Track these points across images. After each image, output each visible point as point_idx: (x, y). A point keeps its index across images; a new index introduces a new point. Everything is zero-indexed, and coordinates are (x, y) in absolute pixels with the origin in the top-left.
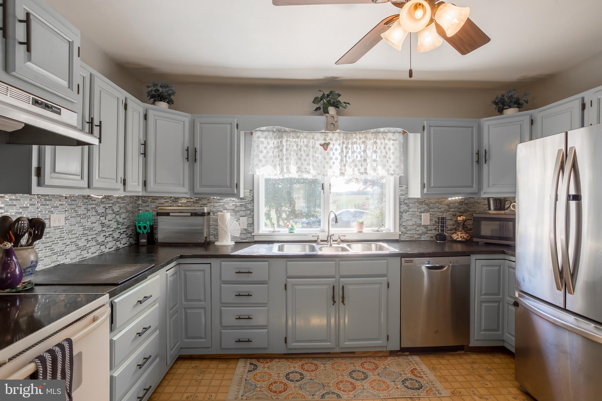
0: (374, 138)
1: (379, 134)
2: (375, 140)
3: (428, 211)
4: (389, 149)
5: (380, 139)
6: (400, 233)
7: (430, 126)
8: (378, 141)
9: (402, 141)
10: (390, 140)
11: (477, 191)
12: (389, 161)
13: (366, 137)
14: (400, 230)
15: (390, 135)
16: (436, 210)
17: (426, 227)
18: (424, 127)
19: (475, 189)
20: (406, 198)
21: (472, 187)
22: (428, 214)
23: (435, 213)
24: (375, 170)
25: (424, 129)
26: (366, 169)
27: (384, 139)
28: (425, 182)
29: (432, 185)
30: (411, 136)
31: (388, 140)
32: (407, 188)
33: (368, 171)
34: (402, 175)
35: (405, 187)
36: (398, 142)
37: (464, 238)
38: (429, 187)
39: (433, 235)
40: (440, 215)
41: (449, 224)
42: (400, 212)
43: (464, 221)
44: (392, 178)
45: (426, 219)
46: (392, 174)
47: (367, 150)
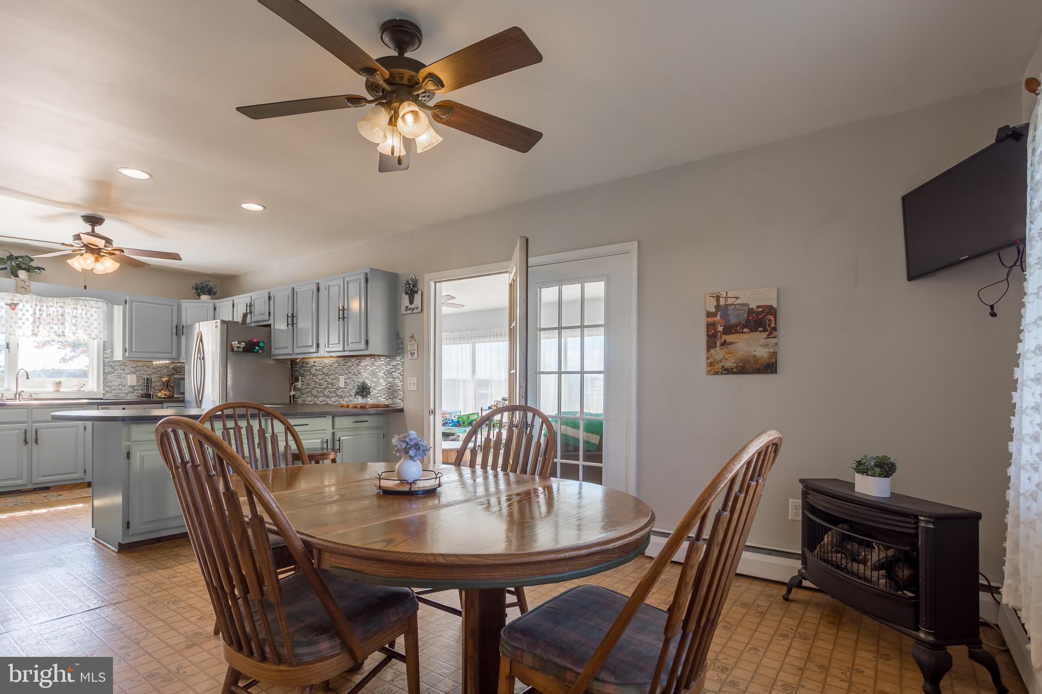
0: (74, 304)
1: (80, 301)
2: (75, 306)
3: (134, 373)
4: (92, 316)
5: (81, 306)
6: (104, 392)
7: (132, 301)
8: (78, 307)
9: (106, 310)
10: (92, 307)
11: (176, 357)
12: (91, 326)
13: (64, 303)
14: (104, 389)
15: (93, 303)
16: (143, 372)
17: (132, 387)
18: (126, 301)
19: (174, 355)
20: (111, 361)
21: (171, 353)
22: (135, 376)
23: (142, 375)
24: (74, 334)
25: (126, 303)
26: (63, 332)
27: (86, 306)
28: (127, 347)
29: (134, 350)
30: (116, 307)
31: (90, 307)
32: (112, 352)
33: (66, 334)
34: (106, 340)
35: (109, 351)
36: (101, 310)
37: (166, 395)
38: (131, 351)
39: (140, 394)
40: (146, 377)
41: (156, 384)
42: (104, 373)
43: (168, 382)
44: (96, 342)
45: (132, 380)
46: (94, 339)
47: (65, 314)
